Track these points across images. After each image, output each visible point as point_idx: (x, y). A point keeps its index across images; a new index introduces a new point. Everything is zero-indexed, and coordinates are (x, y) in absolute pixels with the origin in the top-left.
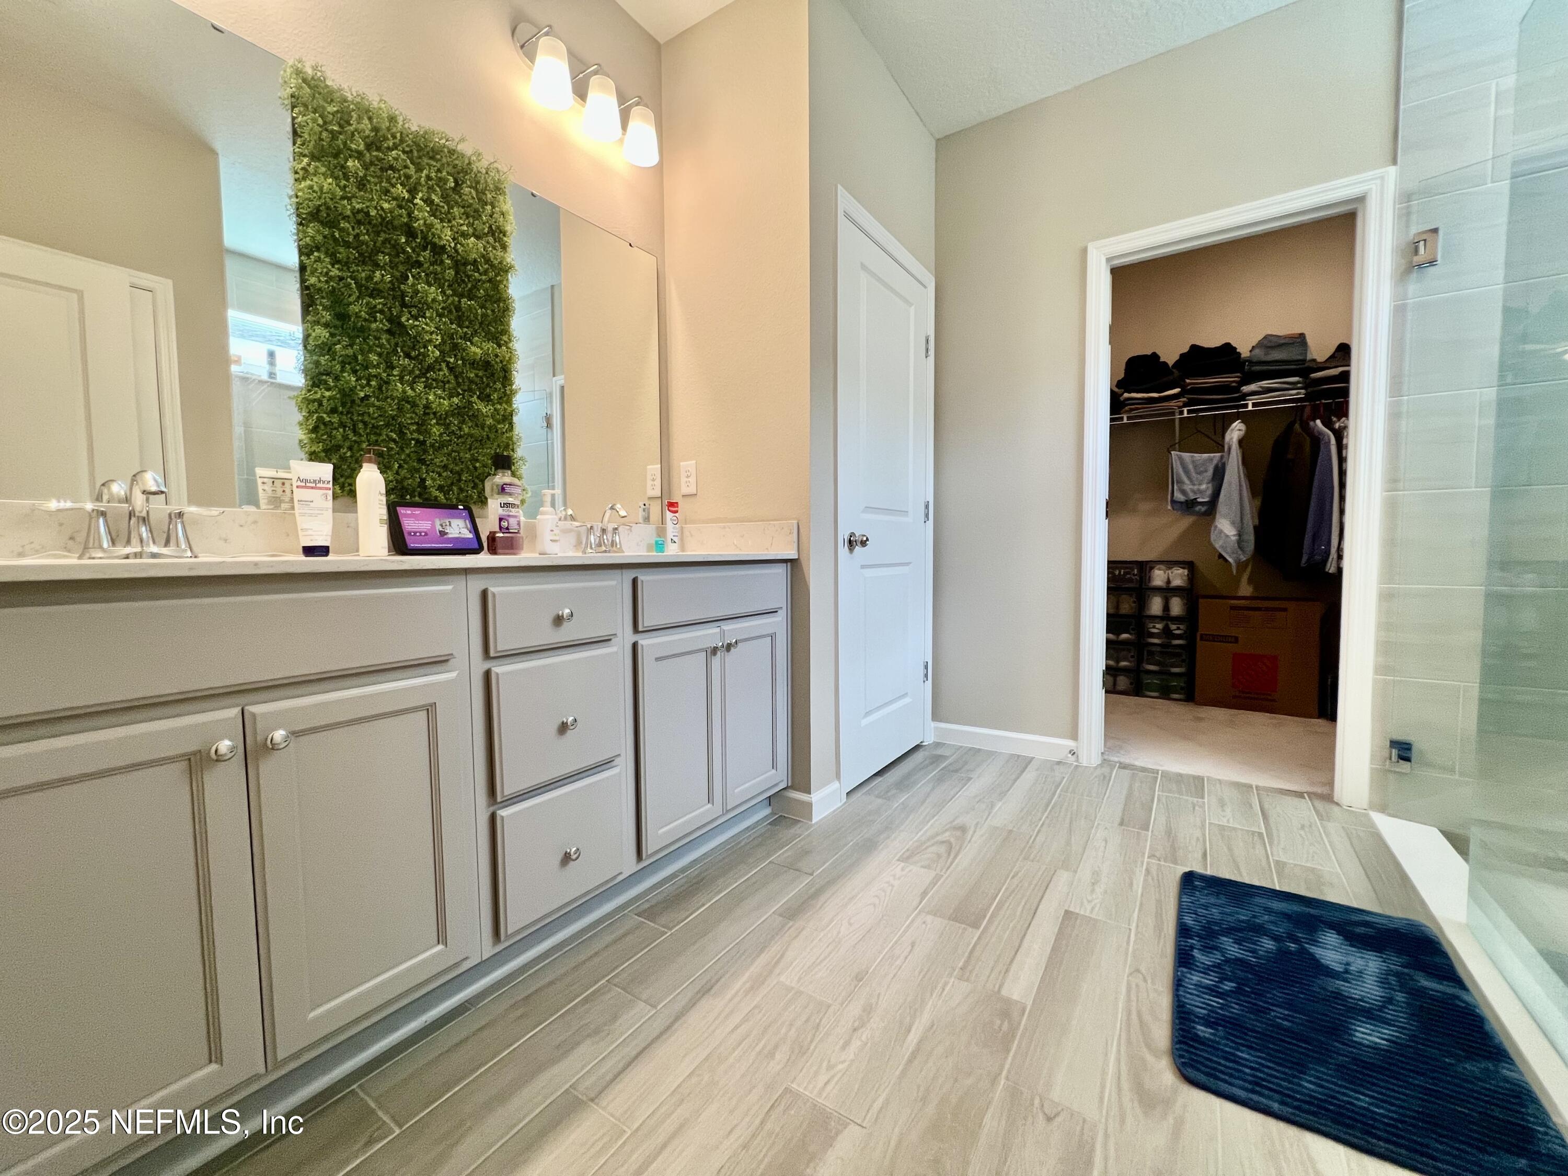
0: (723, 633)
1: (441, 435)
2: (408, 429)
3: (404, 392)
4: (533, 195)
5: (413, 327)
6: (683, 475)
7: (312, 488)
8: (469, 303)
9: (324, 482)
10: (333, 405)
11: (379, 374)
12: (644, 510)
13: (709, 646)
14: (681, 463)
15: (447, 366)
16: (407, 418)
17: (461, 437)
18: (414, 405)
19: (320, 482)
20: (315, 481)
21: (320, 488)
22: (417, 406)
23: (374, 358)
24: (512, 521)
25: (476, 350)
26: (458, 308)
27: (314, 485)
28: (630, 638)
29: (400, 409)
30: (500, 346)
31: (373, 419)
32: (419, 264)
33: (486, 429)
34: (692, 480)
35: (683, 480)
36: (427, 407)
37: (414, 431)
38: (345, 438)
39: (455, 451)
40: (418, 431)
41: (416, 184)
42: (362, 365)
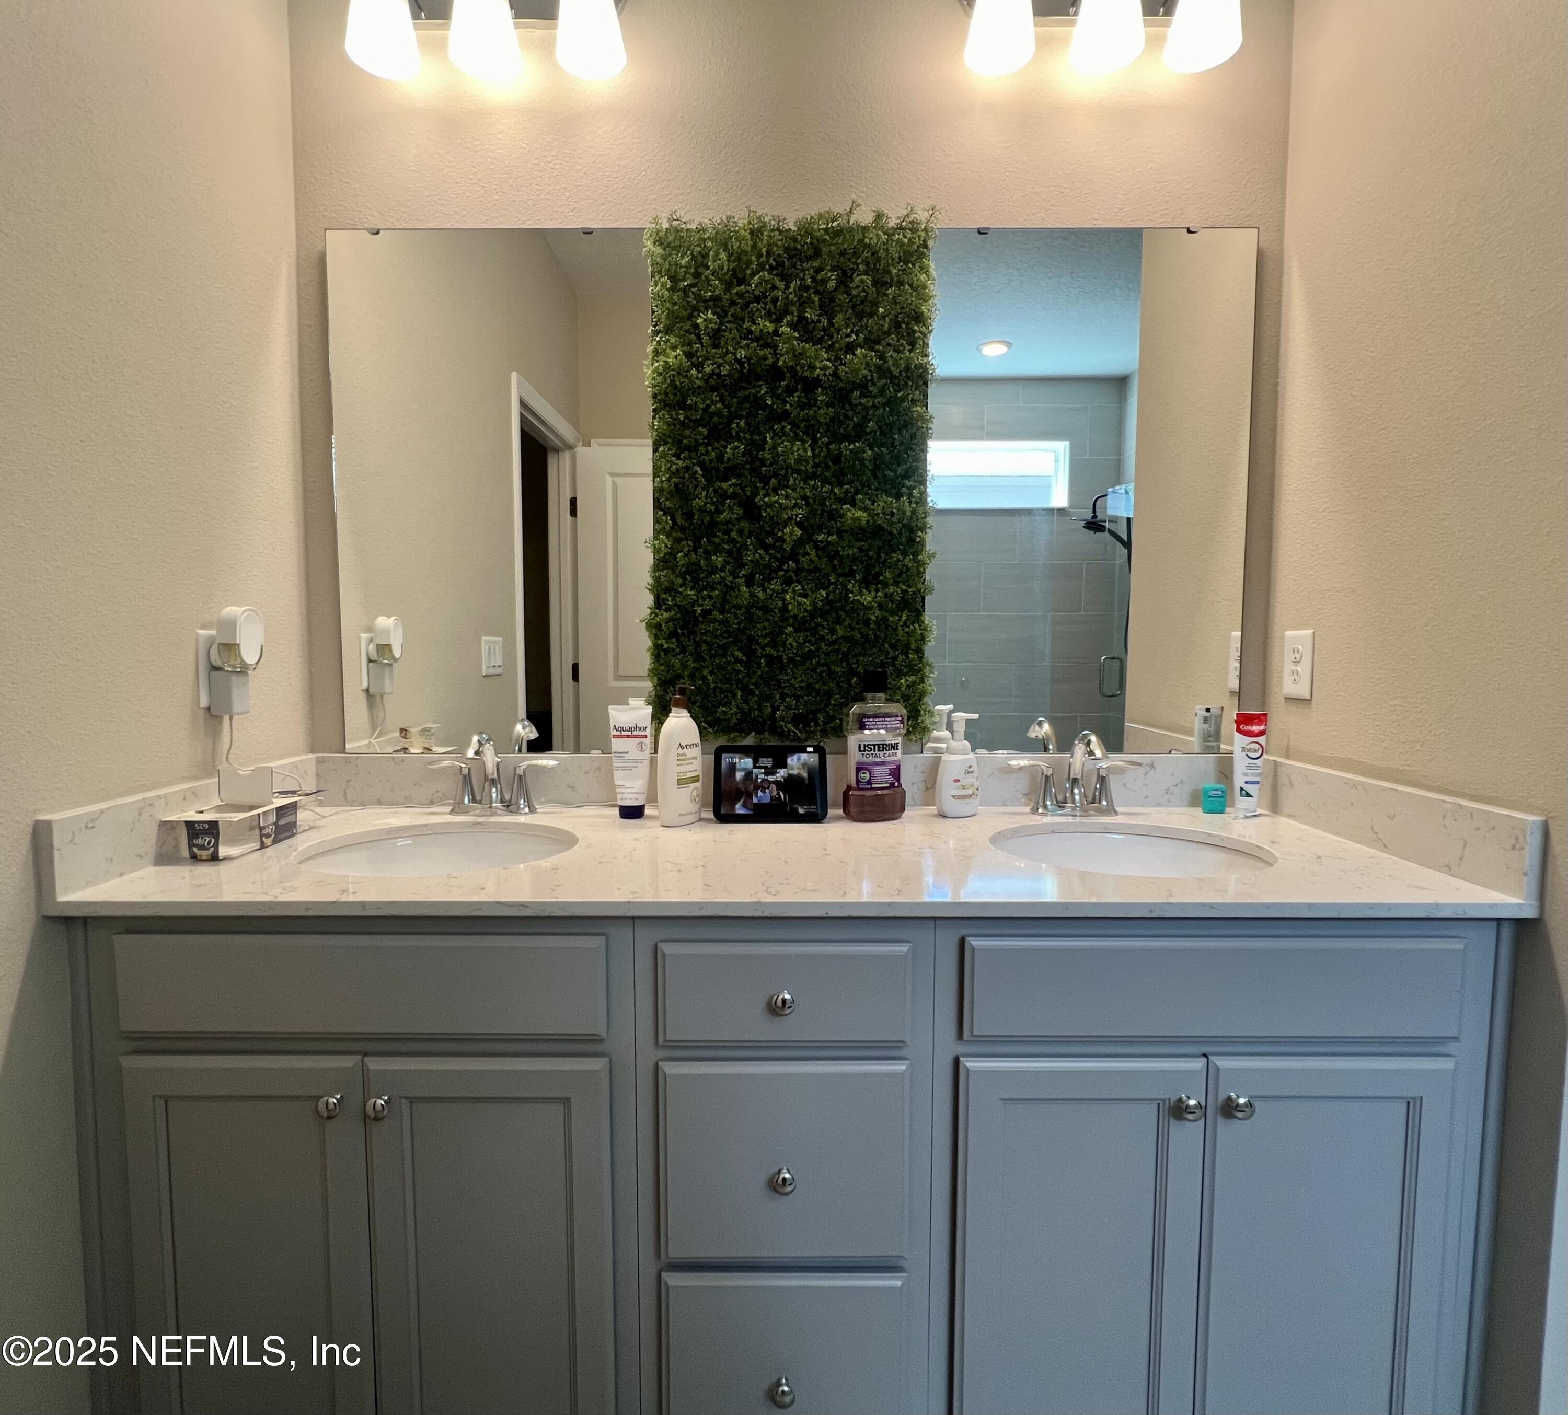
0: (1211, 1075)
1: (800, 645)
2: (759, 644)
3: (752, 595)
4: (981, 232)
5: (770, 505)
6: (1289, 657)
7: (628, 736)
8: (852, 447)
9: (640, 729)
10: (672, 629)
11: (724, 578)
12: (1206, 720)
13: (1167, 1097)
14: (1288, 633)
15: (816, 547)
16: (759, 630)
17: (833, 643)
18: (766, 609)
19: (635, 730)
20: (630, 729)
21: (636, 737)
22: (771, 611)
23: (718, 560)
24: (878, 771)
25: (855, 515)
26: (837, 459)
27: (629, 733)
28: (948, 1046)
29: (750, 618)
30: (898, 496)
31: (716, 637)
32: (786, 415)
33: (873, 626)
34: (1304, 669)
35: (1288, 667)
36: (784, 609)
37: (767, 645)
38: (684, 665)
39: (823, 665)
40: (773, 644)
41: (786, 305)
42: (707, 571)
